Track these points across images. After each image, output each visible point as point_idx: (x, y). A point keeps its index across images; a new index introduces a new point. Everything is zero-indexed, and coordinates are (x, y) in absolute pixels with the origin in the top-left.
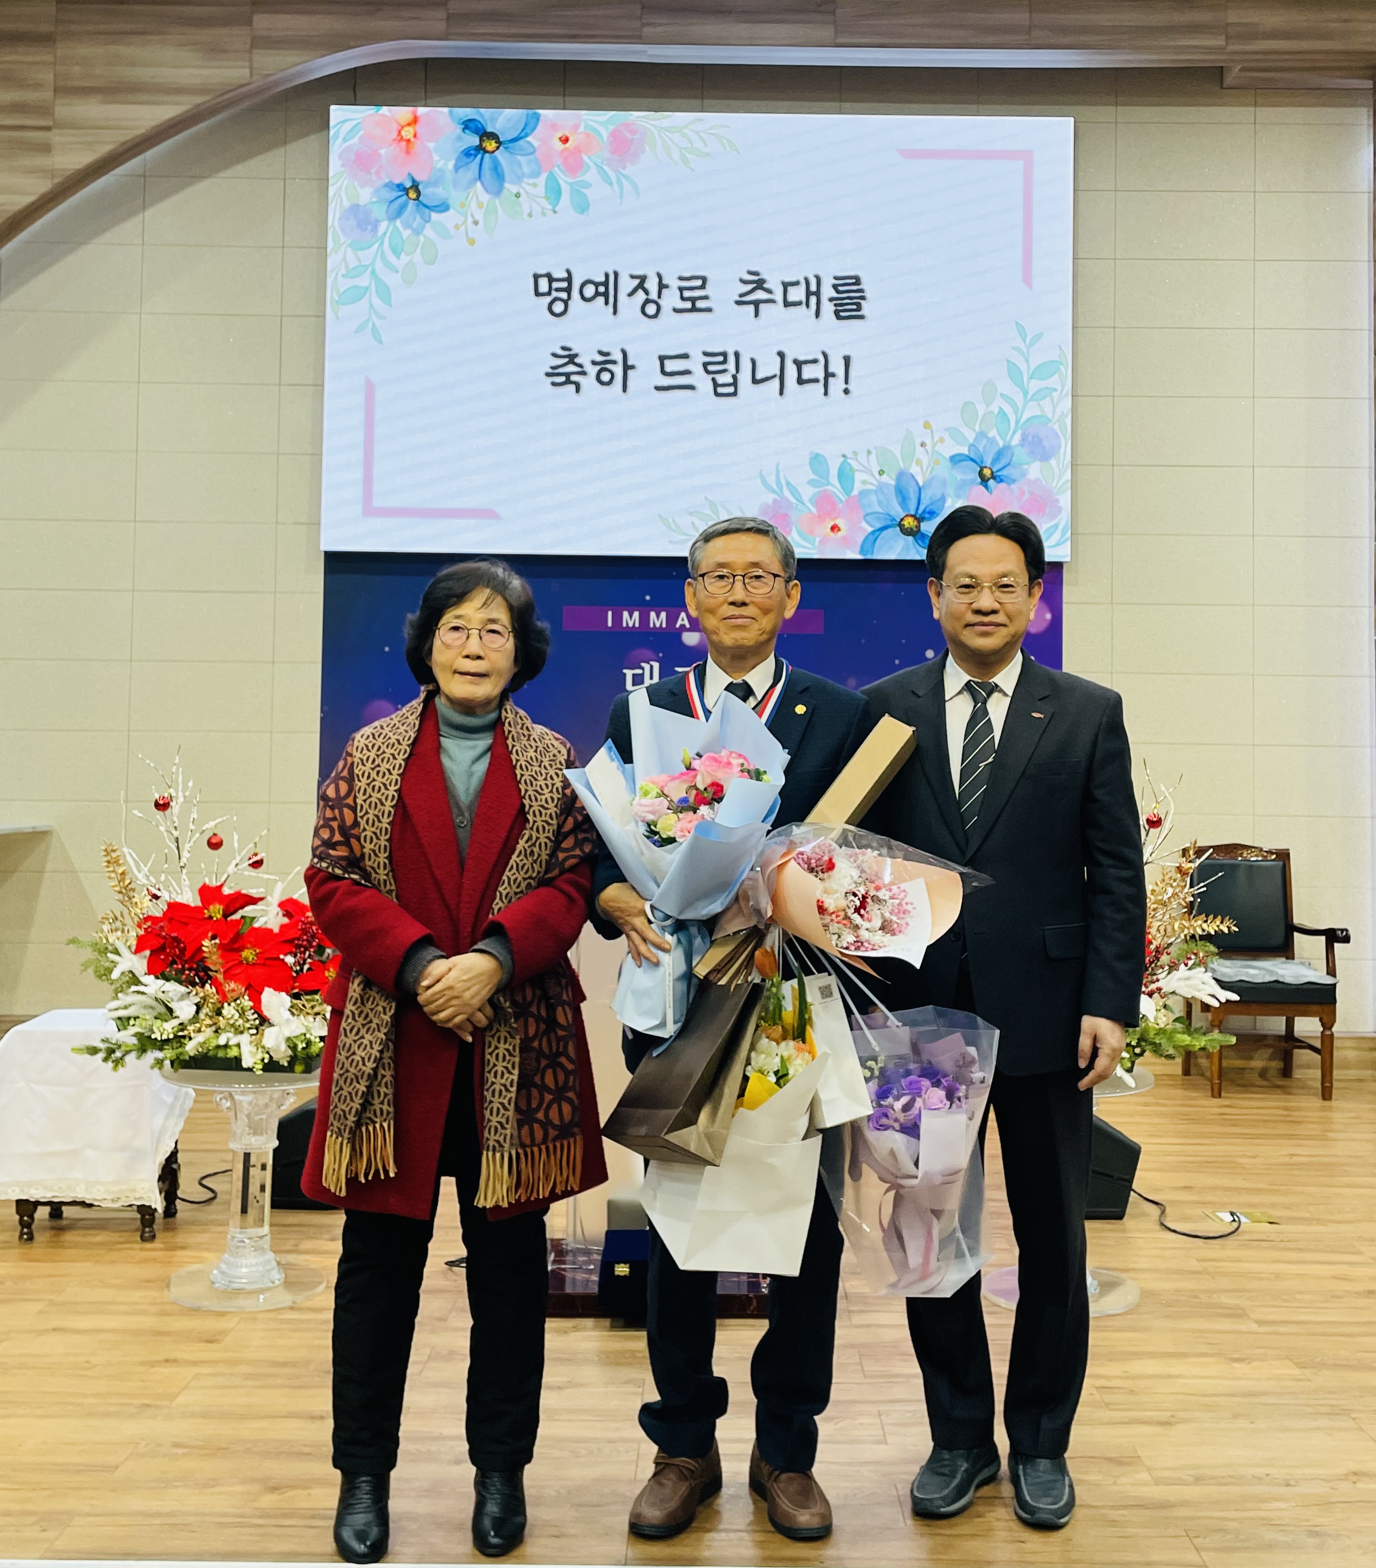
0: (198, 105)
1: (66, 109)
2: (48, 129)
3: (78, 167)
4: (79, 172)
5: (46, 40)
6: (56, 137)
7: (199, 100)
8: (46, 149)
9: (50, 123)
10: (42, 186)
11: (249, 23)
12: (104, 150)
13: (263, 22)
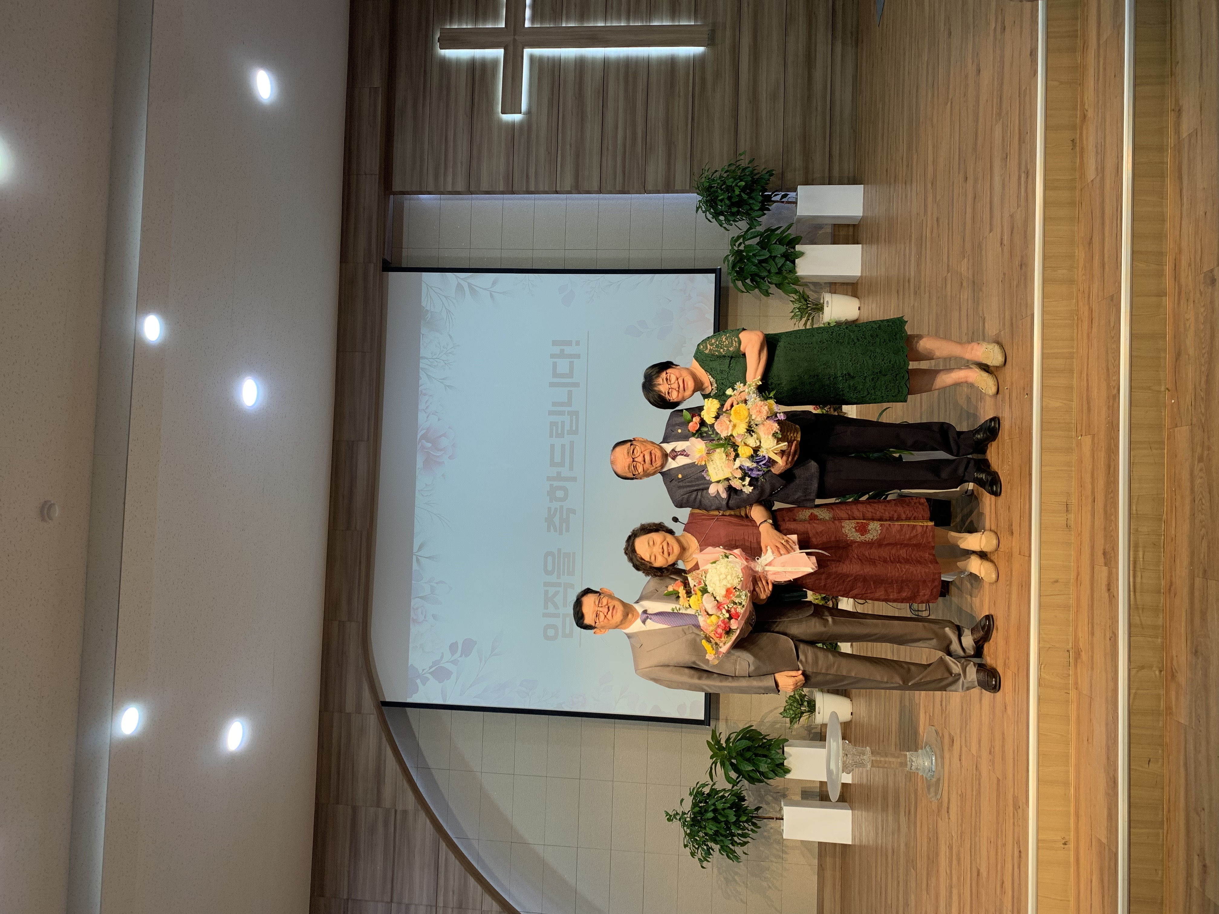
0: (387, 740)
1: (387, 802)
2: (396, 811)
3: (414, 798)
4: (415, 797)
5: (355, 810)
6: (400, 808)
7: (384, 740)
8: (405, 812)
9: (393, 811)
10: (422, 815)
11: (349, 714)
12: (406, 785)
13: (350, 707)
